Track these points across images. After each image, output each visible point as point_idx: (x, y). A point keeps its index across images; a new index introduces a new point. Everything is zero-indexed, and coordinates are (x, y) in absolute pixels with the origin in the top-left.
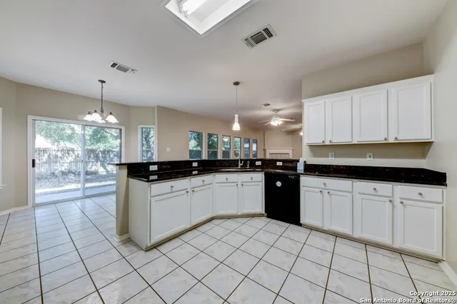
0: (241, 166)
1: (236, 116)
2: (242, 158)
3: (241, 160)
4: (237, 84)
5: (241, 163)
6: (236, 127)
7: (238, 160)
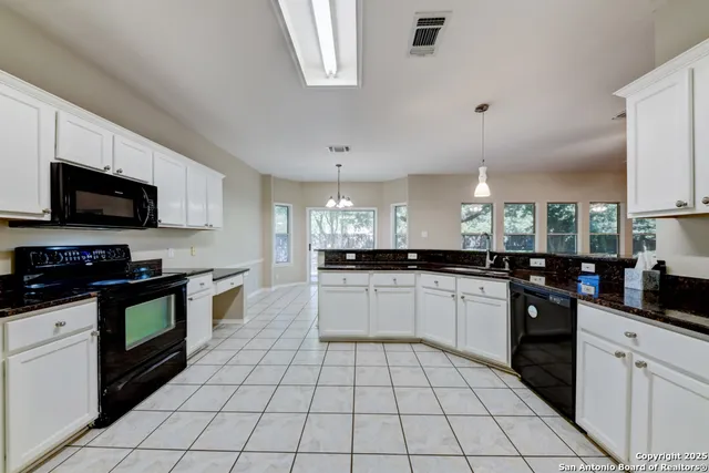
0: (491, 265)
1: (482, 170)
2: (494, 250)
3: (492, 254)
4: (482, 108)
5: (491, 259)
6: (482, 190)
7: (485, 254)
